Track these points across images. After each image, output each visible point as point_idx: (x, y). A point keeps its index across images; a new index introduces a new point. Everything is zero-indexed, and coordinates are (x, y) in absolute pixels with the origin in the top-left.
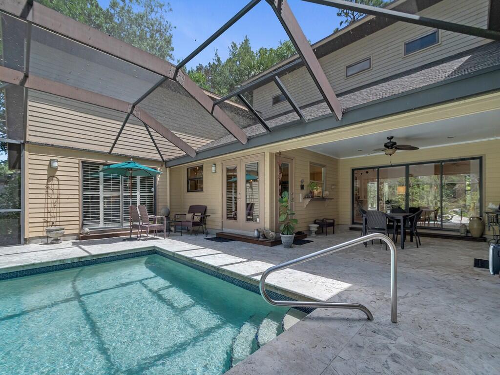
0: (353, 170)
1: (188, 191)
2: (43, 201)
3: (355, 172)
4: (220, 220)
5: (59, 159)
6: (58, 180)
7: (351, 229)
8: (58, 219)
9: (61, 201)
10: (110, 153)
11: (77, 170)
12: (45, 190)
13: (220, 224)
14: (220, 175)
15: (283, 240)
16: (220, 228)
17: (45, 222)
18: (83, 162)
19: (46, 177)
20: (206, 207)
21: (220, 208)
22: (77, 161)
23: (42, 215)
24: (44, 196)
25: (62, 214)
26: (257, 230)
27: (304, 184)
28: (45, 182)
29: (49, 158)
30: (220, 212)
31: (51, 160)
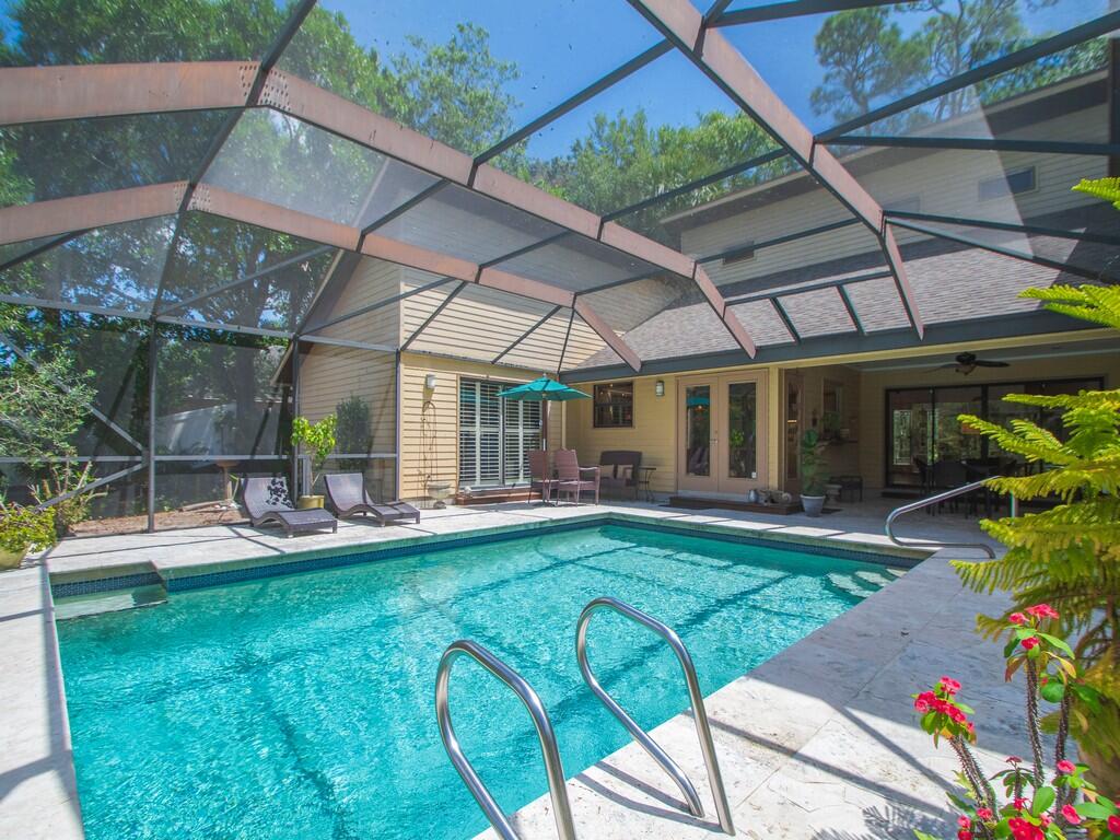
0: (888, 392)
1: (595, 426)
2: (417, 441)
3: (892, 395)
4: (672, 476)
5: (438, 375)
6: (434, 408)
7: (885, 495)
8: (434, 471)
9: (439, 441)
10: (493, 363)
11: (454, 391)
12: (419, 425)
13: (672, 483)
14: (673, 399)
15: (806, 505)
16: (672, 490)
17: (420, 475)
18: (462, 379)
19: (421, 404)
20: (639, 455)
21: (672, 456)
22: (454, 377)
23: (416, 464)
24: (418, 434)
25: (440, 463)
26: (755, 491)
27: (818, 417)
28: (420, 411)
29: (424, 374)
30: (673, 462)
31: (428, 376)
